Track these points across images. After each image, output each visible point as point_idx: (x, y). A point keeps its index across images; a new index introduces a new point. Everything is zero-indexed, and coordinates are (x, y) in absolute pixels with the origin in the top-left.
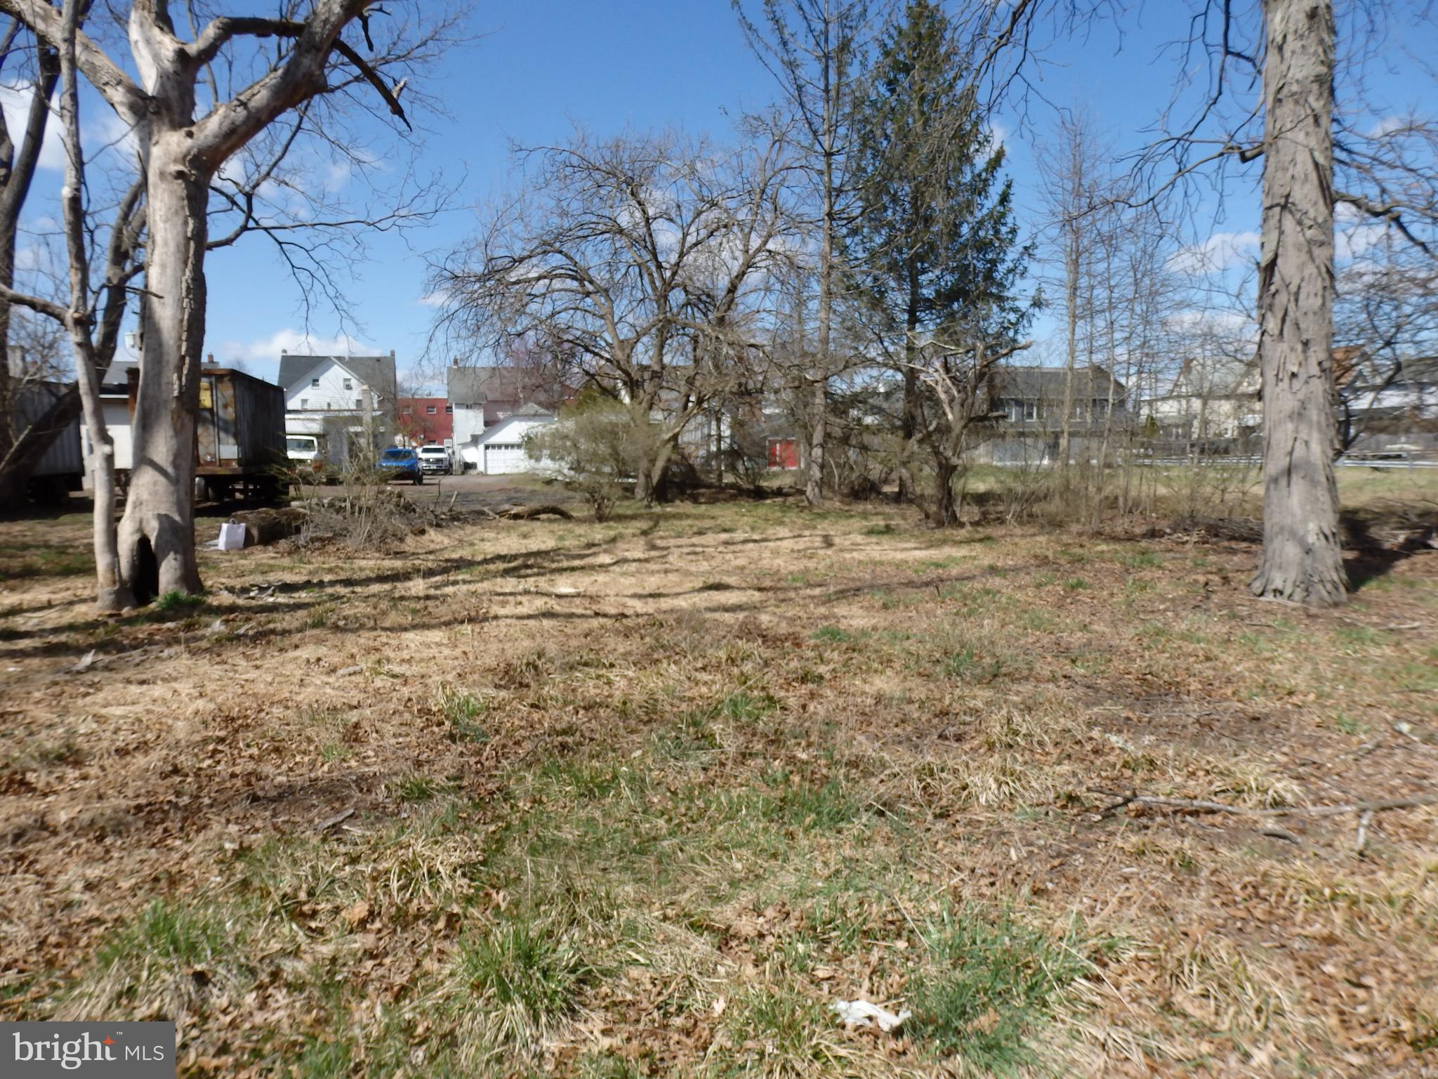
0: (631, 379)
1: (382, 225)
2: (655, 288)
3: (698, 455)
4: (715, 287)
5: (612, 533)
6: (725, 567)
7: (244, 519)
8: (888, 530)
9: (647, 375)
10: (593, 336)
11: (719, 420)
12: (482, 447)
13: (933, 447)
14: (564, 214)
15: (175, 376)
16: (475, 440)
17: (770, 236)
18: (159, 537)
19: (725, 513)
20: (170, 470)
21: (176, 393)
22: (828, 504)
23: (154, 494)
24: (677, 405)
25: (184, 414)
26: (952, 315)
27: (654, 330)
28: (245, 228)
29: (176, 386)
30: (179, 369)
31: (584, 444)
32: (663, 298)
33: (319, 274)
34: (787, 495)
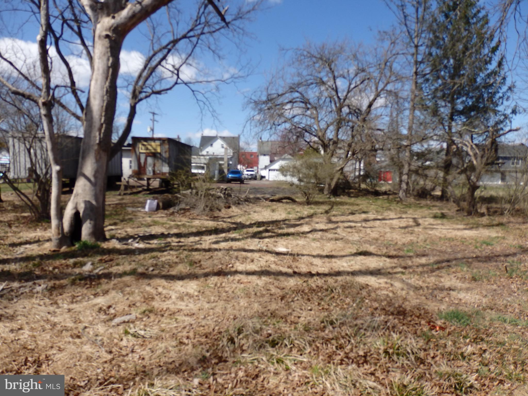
0: (324, 144)
1: (228, 81)
2: (336, 106)
3: (351, 177)
4: (361, 106)
5: (312, 211)
6: (367, 238)
7: (156, 198)
8: (443, 216)
9: (331, 143)
10: (310, 126)
11: (360, 163)
12: (268, 170)
13: (467, 176)
14: (299, 75)
15: (97, 134)
16: (266, 167)
17: (388, 83)
18: (84, 212)
19: (363, 203)
20: (92, 179)
21: (97, 142)
22: (409, 200)
23: (84, 190)
24: (343, 156)
25: (101, 152)
26: (471, 117)
27: (335, 123)
28: (176, 83)
29: (98, 138)
30: (100, 130)
31: (304, 170)
32: (339, 110)
33: (207, 103)
34: (389, 194)
